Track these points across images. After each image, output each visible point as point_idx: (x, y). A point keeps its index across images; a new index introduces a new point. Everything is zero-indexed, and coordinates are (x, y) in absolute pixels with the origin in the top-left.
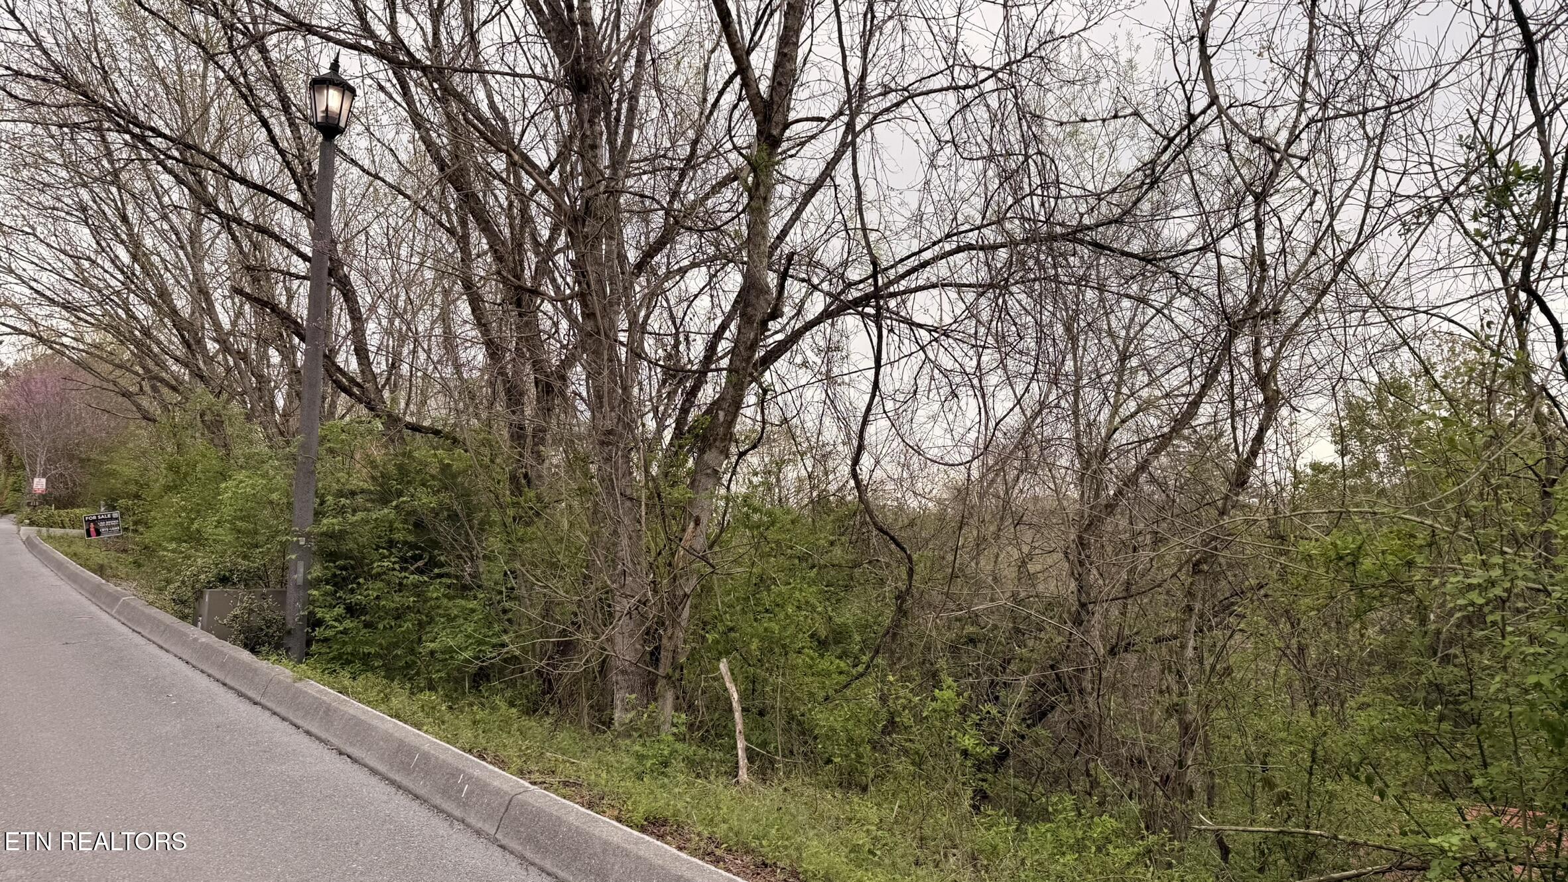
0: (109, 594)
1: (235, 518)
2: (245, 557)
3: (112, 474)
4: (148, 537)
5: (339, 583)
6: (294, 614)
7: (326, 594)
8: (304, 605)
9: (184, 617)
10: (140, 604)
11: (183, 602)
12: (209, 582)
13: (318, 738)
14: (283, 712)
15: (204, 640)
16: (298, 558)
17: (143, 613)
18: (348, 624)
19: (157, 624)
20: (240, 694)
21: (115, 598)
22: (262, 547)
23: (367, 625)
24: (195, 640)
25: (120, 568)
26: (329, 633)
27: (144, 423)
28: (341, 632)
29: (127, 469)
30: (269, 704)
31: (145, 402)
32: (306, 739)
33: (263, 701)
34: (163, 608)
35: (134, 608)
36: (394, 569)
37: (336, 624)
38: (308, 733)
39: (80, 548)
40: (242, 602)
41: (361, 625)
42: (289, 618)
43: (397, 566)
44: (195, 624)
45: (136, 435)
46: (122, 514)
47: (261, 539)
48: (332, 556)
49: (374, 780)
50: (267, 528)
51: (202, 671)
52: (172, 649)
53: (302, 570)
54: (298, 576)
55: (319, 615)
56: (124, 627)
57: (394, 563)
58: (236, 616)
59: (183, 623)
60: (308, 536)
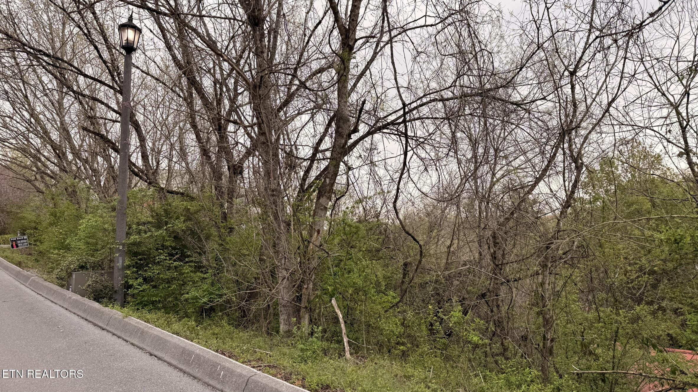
0: (24, 276)
1: (86, 237)
2: (92, 256)
3: (23, 218)
4: (42, 248)
5: (139, 267)
6: (118, 282)
7: (133, 272)
8: (122, 278)
9: (62, 286)
10: (41, 281)
11: (62, 279)
12: (75, 269)
13: (138, 347)
14: (119, 334)
15: (74, 297)
16: (120, 256)
17: (42, 285)
18: (145, 287)
19: (50, 290)
20: (95, 325)
21: (28, 278)
22: (100, 251)
23: (154, 287)
24: (70, 298)
25: (29, 262)
26: (136, 291)
27: (37, 194)
28: (141, 291)
29: (30, 216)
30: (110, 330)
31: (37, 184)
32: (132, 347)
33: (108, 328)
34: (52, 282)
35: (37, 282)
36: (166, 260)
37: (139, 287)
38: (132, 344)
39: (8, 253)
40: (92, 278)
41: (151, 287)
42: (115, 285)
43: (168, 258)
44: (68, 289)
45: (33, 200)
46: (28, 237)
47: (99, 247)
48: (136, 254)
49: (170, 369)
50: (102, 242)
51: (74, 313)
52: (58, 302)
53: (121, 261)
54: (120, 264)
55: (130, 283)
56: (33, 292)
57: (166, 256)
58: (89, 285)
59: (62, 289)
60: (123, 245)
